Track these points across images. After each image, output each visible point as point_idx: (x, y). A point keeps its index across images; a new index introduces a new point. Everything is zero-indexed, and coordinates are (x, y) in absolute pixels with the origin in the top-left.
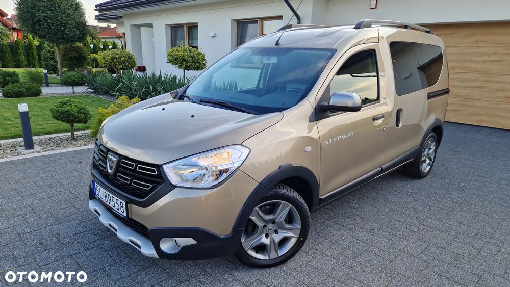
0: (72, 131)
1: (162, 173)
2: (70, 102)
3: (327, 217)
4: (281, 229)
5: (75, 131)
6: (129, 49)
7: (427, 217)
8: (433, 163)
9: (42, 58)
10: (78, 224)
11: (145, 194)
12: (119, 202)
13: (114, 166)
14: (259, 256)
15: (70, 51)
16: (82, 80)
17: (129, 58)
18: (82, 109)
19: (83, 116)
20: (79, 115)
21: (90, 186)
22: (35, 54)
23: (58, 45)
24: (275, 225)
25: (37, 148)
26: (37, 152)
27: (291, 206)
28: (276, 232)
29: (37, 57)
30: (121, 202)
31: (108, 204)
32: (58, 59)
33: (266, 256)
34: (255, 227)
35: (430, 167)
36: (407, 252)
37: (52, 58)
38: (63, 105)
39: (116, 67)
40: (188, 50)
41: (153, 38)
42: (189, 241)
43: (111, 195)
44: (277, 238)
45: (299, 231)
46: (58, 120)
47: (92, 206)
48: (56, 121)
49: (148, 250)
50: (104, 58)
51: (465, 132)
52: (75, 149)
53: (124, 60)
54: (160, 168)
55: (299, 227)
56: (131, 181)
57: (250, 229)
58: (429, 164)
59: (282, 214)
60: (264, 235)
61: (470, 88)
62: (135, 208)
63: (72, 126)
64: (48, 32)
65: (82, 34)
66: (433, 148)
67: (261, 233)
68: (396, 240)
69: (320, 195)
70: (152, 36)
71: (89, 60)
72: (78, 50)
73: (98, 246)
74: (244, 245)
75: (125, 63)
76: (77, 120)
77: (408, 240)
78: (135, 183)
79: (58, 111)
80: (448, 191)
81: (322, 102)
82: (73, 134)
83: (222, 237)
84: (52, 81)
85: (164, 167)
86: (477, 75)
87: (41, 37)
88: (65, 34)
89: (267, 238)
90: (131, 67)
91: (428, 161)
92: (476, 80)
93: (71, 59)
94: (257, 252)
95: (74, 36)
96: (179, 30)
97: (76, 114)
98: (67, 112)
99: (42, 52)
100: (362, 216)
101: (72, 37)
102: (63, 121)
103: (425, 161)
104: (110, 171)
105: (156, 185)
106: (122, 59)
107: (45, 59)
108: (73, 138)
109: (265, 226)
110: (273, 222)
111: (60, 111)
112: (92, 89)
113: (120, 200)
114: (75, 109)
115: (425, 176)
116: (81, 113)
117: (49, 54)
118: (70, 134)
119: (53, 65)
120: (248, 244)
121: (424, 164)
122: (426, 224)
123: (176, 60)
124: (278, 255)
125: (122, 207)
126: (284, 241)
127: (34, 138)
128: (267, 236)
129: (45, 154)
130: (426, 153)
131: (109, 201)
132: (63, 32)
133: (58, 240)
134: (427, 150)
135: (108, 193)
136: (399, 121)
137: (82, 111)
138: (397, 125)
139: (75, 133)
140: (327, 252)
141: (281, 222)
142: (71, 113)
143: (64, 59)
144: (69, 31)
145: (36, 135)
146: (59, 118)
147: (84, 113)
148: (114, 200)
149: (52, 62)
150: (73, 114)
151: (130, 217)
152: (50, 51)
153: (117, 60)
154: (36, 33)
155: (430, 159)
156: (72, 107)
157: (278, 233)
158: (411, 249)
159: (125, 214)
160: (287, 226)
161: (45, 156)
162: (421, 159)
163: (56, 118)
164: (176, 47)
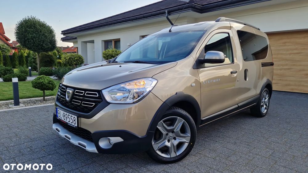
0: (44, 96)
1: (101, 95)
2: (44, 77)
3: (205, 137)
4: (178, 136)
5: (45, 96)
6: (80, 53)
7: (270, 136)
8: (268, 108)
9: (29, 62)
10: (45, 141)
11: (90, 110)
12: (72, 118)
13: (70, 95)
14: (163, 155)
15: (45, 57)
16: (52, 71)
17: (80, 58)
18: (51, 81)
19: (51, 85)
20: (49, 85)
21: (54, 114)
22: (24, 61)
23: (38, 53)
24: (174, 134)
25: (21, 105)
26: (21, 107)
27: (184, 120)
28: (175, 139)
29: (25, 62)
30: (74, 117)
31: (66, 121)
32: (38, 62)
33: (168, 155)
34: (161, 134)
35: (266, 110)
36: (261, 155)
37: (34, 62)
38: (39, 79)
39: (72, 63)
40: (115, 51)
41: (94, 49)
42: (119, 139)
43: (68, 114)
44: (176, 142)
45: (189, 138)
46: (36, 88)
47: (55, 127)
48: (34, 89)
49: (91, 148)
50: (65, 58)
51: (284, 95)
52: (45, 105)
53: (77, 59)
54: (100, 92)
55: (190, 135)
56: (81, 103)
57: (157, 136)
58: (266, 108)
59: (178, 126)
60: (167, 140)
61: (283, 70)
62: (83, 120)
63: (44, 92)
64: (33, 45)
65: (53, 47)
66: (267, 99)
67: (165, 139)
68: (252, 148)
69: (201, 118)
70: (93, 48)
71: (56, 63)
72: (50, 56)
73: (57, 153)
74: (154, 146)
75: (77, 61)
76: (47, 88)
77: (260, 149)
78: (84, 104)
79: (36, 82)
80: (280, 123)
81: (200, 58)
82: (44, 98)
83: (140, 137)
84: (33, 74)
85: (103, 91)
86: (287, 62)
87: (29, 49)
88: (43, 46)
89: (169, 142)
90: (81, 63)
91: (265, 106)
92: (287, 65)
93: (46, 61)
94: (162, 153)
95: (48, 48)
96: (110, 43)
97: (47, 84)
98: (41, 83)
99: (28, 59)
100: (228, 136)
101: (47, 48)
102: (39, 89)
103: (263, 106)
104: (67, 99)
105: (97, 104)
106: (76, 59)
107: (30, 62)
108: (44, 100)
109: (167, 134)
110: (173, 131)
111: (37, 82)
112: (57, 77)
113: (73, 116)
114: (47, 82)
115: (264, 116)
116: (50, 84)
117: (33, 60)
118: (43, 98)
119: (34, 66)
120: (156, 146)
121: (263, 108)
122: (270, 140)
123: (108, 57)
124: (176, 155)
125: (75, 120)
126: (180, 145)
127: (20, 100)
128: (169, 141)
129: (26, 107)
130: (263, 101)
131: (66, 118)
132: (42, 45)
133: (31, 150)
134: (264, 99)
135: (65, 113)
136: (246, 76)
137: (51, 82)
138: (245, 79)
139: (45, 97)
140: (208, 155)
141: (178, 131)
142: (44, 83)
143: (41, 62)
144: (46, 45)
145: (21, 99)
146: (36, 86)
147: (52, 84)
148: (70, 117)
149: (34, 64)
150: (45, 84)
151: (79, 126)
152: (33, 58)
153: (72, 59)
154: (26, 46)
155: (266, 105)
156: (44, 80)
157: (176, 140)
158: (263, 153)
159: (76, 125)
160: (182, 135)
161: (26, 108)
162: (261, 104)
163: (35, 87)
164: (108, 49)
